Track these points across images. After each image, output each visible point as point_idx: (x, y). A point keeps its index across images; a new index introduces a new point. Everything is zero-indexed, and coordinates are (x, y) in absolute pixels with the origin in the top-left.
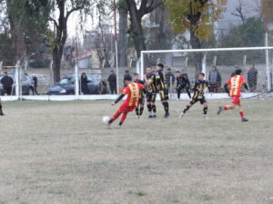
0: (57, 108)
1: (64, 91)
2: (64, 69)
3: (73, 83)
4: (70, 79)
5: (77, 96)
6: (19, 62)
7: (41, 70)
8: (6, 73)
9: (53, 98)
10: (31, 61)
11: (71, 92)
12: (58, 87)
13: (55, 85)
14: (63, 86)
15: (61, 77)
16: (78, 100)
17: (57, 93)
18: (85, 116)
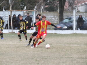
0: (60, 39)
1: (66, 27)
2: (67, 12)
3: (72, 22)
4: (70, 19)
5: (74, 31)
6: (36, 7)
7: (52, 13)
8: (28, 14)
9: (58, 32)
10: (47, 6)
11: (70, 28)
12: (62, 25)
13: (60, 23)
14: (65, 24)
15: (64, 17)
16: (75, 34)
17: (61, 29)
18: (76, 45)
